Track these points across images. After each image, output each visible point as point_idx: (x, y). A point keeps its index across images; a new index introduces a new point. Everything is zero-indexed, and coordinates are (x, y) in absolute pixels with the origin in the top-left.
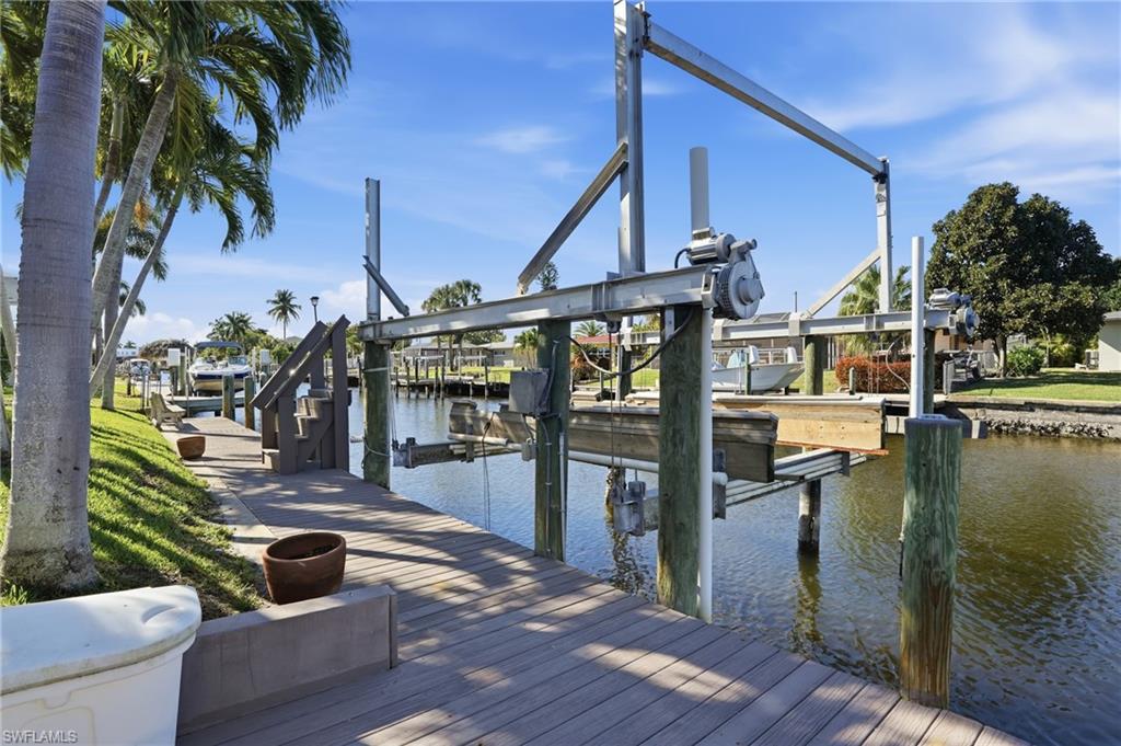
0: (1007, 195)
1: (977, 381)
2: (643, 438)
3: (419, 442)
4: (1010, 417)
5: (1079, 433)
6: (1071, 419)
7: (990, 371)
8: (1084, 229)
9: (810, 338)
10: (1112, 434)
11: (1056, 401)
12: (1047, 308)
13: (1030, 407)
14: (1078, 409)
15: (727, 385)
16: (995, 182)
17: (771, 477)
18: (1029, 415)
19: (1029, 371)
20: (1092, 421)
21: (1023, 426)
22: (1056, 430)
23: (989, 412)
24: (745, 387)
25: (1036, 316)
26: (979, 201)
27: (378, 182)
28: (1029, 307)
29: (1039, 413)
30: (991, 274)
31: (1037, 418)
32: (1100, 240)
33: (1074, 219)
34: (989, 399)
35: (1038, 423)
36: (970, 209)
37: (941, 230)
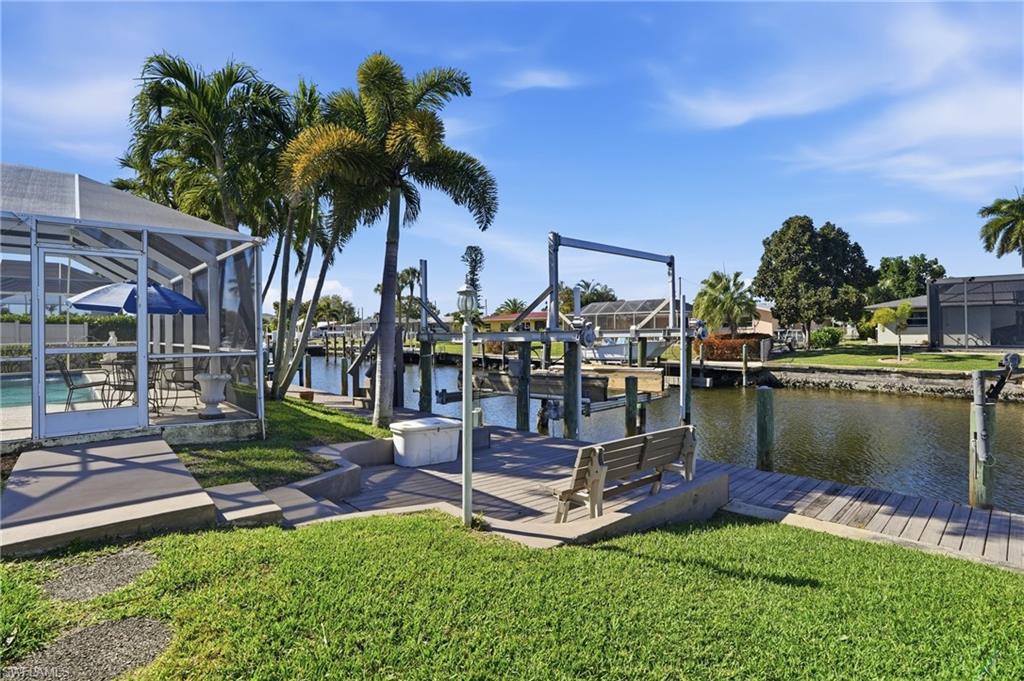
0: (806, 225)
1: (791, 352)
2: (558, 387)
3: (448, 391)
4: (801, 377)
5: (840, 387)
6: (834, 378)
7: (800, 343)
8: (857, 248)
9: (640, 339)
10: (857, 387)
11: (827, 366)
12: (826, 305)
13: (812, 370)
14: (839, 371)
15: (616, 356)
16: (799, 215)
17: (606, 399)
18: (812, 375)
19: (828, 344)
20: (847, 379)
21: (808, 383)
22: (827, 385)
23: (789, 374)
24: (628, 357)
25: (820, 309)
26: (789, 227)
27: (426, 262)
28: (816, 303)
29: (817, 374)
30: (794, 278)
31: (816, 378)
32: (866, 256)
33: (852, 241)
34: (788, 365)
35: (816, 381)
36: (783, 233)
37: (768, 244)
